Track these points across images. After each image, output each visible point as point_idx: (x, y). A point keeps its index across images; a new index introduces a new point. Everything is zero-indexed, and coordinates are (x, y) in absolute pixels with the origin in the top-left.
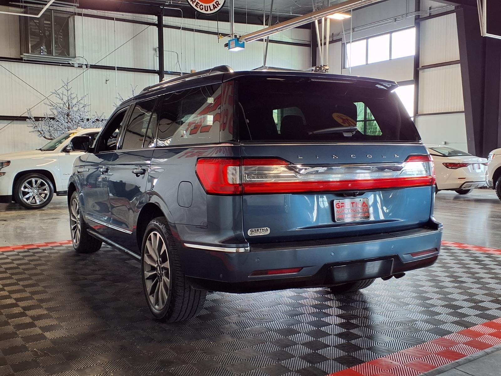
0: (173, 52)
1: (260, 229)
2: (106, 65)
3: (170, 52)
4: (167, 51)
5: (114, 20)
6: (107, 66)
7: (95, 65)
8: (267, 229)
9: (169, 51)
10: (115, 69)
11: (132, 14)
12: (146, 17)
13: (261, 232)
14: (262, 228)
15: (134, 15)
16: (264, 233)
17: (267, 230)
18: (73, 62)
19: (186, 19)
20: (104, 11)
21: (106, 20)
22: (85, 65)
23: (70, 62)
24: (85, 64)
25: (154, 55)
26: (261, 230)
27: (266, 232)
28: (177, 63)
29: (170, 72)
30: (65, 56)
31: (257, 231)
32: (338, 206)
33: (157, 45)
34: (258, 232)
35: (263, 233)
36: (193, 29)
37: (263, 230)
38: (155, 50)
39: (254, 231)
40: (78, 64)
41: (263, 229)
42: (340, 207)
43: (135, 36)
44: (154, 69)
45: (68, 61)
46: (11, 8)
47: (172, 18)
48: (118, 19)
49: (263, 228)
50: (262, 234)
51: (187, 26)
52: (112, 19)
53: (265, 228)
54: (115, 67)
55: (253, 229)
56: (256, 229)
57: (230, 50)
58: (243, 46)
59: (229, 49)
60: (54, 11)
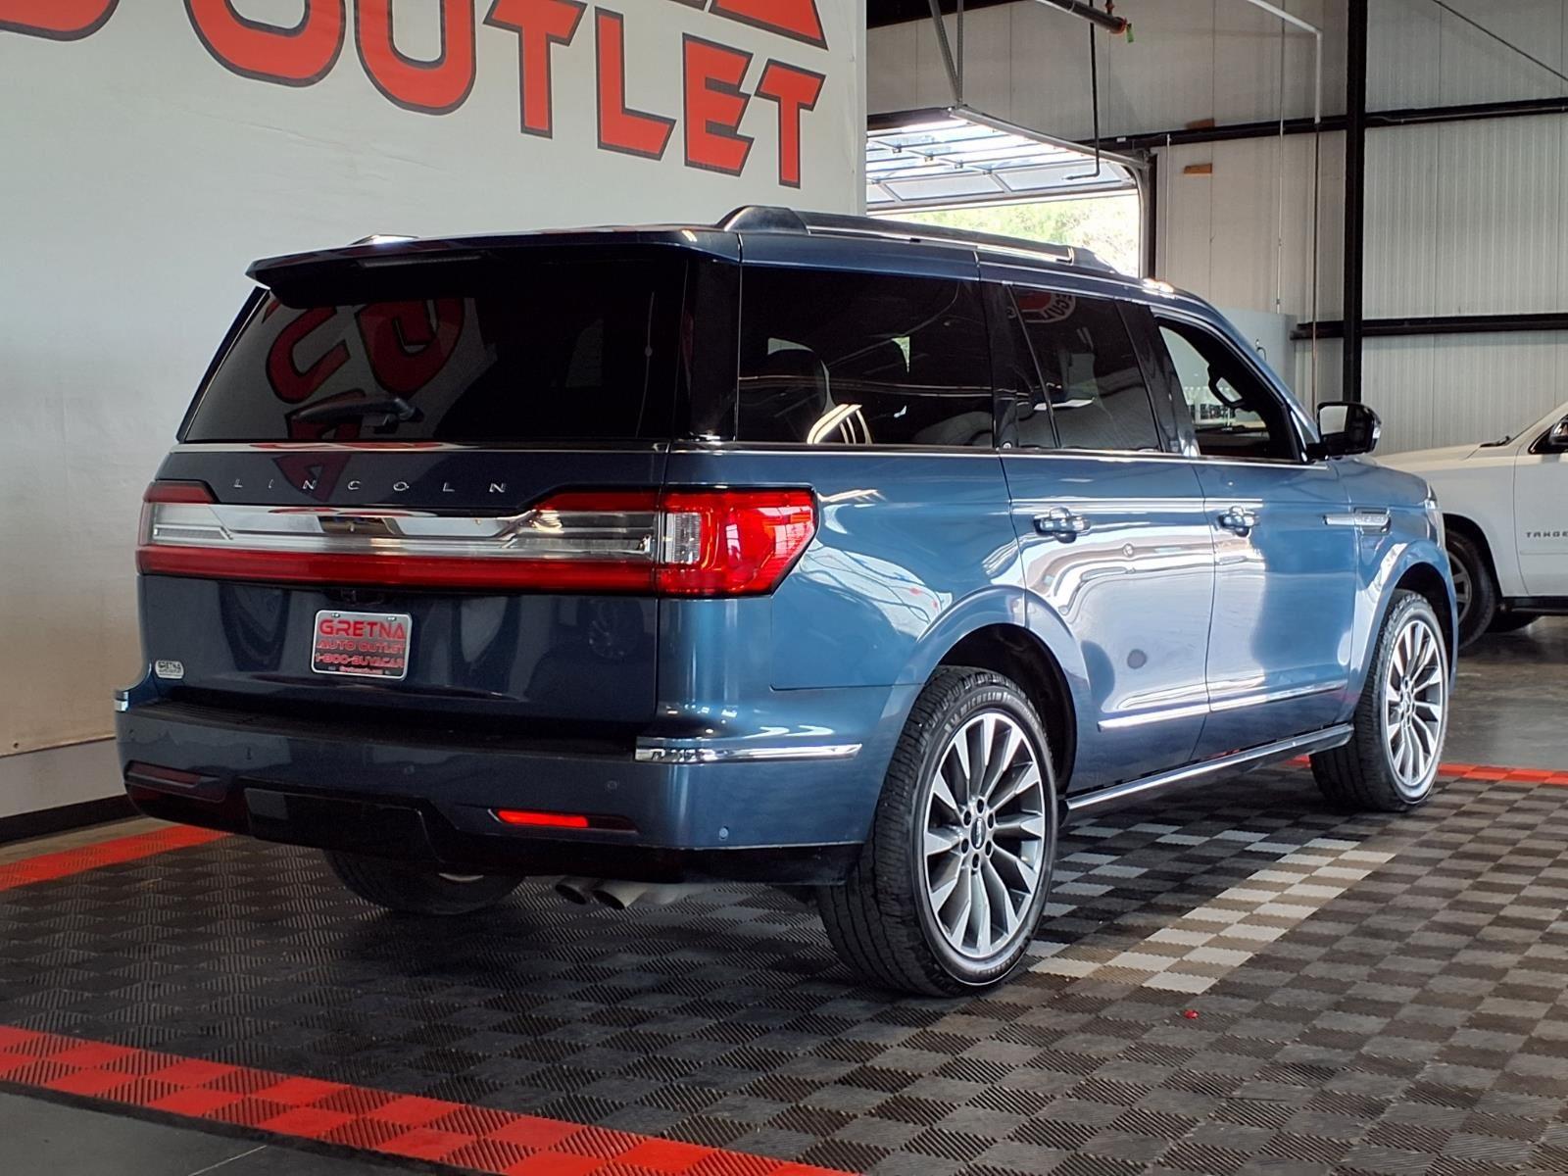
32: (328, 627)
42: (335, 631)
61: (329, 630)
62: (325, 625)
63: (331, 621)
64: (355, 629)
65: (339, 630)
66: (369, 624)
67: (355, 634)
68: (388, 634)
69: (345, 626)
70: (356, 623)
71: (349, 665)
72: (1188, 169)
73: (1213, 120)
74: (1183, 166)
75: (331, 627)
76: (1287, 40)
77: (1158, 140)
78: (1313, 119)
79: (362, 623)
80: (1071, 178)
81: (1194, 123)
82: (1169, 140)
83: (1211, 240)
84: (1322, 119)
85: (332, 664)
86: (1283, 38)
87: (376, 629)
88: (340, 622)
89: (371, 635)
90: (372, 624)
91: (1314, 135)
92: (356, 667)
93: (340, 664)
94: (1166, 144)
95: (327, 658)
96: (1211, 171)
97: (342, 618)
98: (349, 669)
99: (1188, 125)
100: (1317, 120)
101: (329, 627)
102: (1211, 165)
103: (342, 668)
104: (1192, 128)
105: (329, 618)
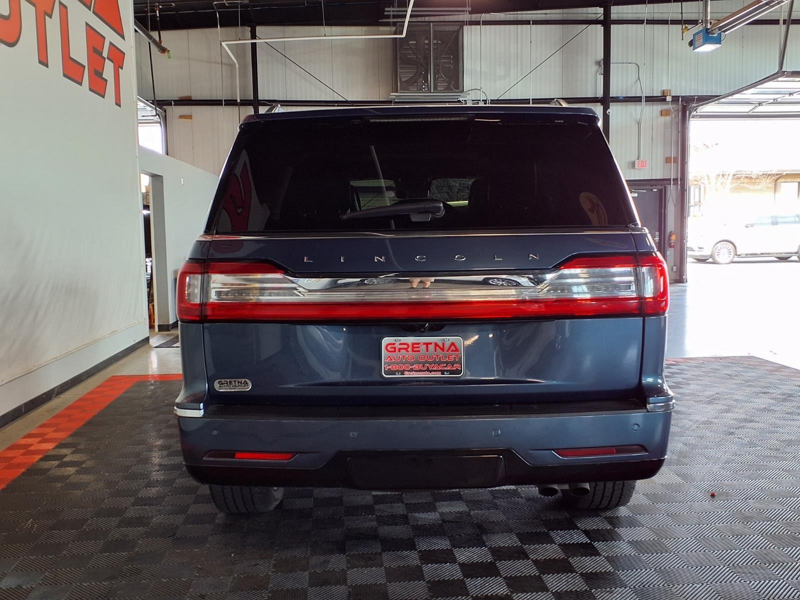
0: (630, 63)
1: (235, 381)
2: (516, 98)
3: (625, 64)
4: (619, 63)
5: (530, 24)
6: (518, 98)
7: (497, 100)
8: (245, 381)
9: (623, 63)
10: (530, 102)
11: (561, 10)
12: (584, 12)
13: (236, 386)
14: (237, 380)
15: (565, 11)
16: (241, 387)
17: (247, 383)
18: (465, 99)
19: (656, 5)
20: (516, 13)
21: (519, 26)
22: (483, 101)
23: (461, 99)
24: (484, 99)
25: (597, 73)
26: (237, 382)
27: (244, 386)
28: (636, 82)
29: (622, 98)
30: (451, 91)
31: (228, 383)
33: (600, 55)
34: (232, 385)
35: (239, 387)
36: (668, 21)
37: (240, 384)
38: (598, 63)
39: (224, 384)
40: (473, 100)
41: (238, 382)
42: (397, 350)
43: (564, 45)
44: (596, 94)
45: (457, 97)
46: (382, 28)
47: (630, 6)
48: (536, 22)
49: (240, 380)
50: (239, 389)
51: (657, 17)
52: (527, 22)
53: (243, 380)
54: (530, 99)
55: (223, 380)
56: (228, 380)
57: (695, 51)
58: (718, 41)
59: (693, 50)
60: (434, 23)
61: (393, 350)
62: (389, 347)
63: (394, 344)
64: (413, 348)
65: (400, 349)
66: (424, 344)
67: (413, 351)
68: (443, 349)
69: (405, 346)
70: (413, 344)
71: (411, 370)
72: (181, 117)
73: (191, 97)
74: (179, 115)
75: (395, 348)
76: (223, 66)
77: (168, 103)
78: (237, 100)
79: (419, 344)
80: (143, 116)
81: (183, 97)
82: (173, 103)
83: (193, 148)
84: (241, 100)
85: (398, 371)
86: (222, 65)
87: (431, 347)
88: (401, 344)
89: (427, 351)
90: (427, 344)
91: (237, 107)
92: (417, 371)
93: (404, 370)
94: (172, 105)
95: (394, 367)
96: (191, 119)
97: (401, 342)
98: (412, 373)
99: (180, 98)
100: (239, 101)
101: (392, 348)
102: (191, 116)
103: (406, 373)
104: (181, 99)
105: (393, 342)
